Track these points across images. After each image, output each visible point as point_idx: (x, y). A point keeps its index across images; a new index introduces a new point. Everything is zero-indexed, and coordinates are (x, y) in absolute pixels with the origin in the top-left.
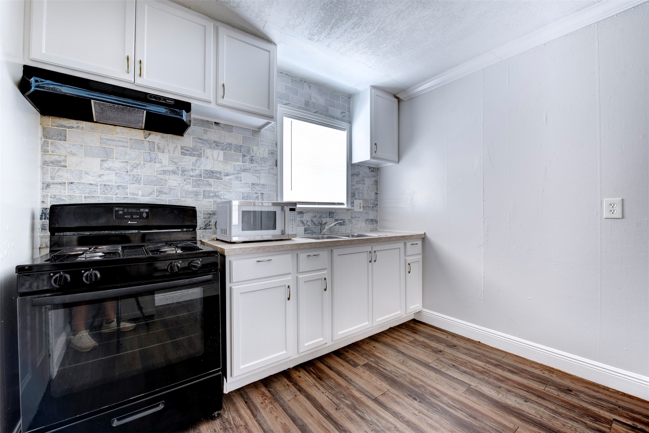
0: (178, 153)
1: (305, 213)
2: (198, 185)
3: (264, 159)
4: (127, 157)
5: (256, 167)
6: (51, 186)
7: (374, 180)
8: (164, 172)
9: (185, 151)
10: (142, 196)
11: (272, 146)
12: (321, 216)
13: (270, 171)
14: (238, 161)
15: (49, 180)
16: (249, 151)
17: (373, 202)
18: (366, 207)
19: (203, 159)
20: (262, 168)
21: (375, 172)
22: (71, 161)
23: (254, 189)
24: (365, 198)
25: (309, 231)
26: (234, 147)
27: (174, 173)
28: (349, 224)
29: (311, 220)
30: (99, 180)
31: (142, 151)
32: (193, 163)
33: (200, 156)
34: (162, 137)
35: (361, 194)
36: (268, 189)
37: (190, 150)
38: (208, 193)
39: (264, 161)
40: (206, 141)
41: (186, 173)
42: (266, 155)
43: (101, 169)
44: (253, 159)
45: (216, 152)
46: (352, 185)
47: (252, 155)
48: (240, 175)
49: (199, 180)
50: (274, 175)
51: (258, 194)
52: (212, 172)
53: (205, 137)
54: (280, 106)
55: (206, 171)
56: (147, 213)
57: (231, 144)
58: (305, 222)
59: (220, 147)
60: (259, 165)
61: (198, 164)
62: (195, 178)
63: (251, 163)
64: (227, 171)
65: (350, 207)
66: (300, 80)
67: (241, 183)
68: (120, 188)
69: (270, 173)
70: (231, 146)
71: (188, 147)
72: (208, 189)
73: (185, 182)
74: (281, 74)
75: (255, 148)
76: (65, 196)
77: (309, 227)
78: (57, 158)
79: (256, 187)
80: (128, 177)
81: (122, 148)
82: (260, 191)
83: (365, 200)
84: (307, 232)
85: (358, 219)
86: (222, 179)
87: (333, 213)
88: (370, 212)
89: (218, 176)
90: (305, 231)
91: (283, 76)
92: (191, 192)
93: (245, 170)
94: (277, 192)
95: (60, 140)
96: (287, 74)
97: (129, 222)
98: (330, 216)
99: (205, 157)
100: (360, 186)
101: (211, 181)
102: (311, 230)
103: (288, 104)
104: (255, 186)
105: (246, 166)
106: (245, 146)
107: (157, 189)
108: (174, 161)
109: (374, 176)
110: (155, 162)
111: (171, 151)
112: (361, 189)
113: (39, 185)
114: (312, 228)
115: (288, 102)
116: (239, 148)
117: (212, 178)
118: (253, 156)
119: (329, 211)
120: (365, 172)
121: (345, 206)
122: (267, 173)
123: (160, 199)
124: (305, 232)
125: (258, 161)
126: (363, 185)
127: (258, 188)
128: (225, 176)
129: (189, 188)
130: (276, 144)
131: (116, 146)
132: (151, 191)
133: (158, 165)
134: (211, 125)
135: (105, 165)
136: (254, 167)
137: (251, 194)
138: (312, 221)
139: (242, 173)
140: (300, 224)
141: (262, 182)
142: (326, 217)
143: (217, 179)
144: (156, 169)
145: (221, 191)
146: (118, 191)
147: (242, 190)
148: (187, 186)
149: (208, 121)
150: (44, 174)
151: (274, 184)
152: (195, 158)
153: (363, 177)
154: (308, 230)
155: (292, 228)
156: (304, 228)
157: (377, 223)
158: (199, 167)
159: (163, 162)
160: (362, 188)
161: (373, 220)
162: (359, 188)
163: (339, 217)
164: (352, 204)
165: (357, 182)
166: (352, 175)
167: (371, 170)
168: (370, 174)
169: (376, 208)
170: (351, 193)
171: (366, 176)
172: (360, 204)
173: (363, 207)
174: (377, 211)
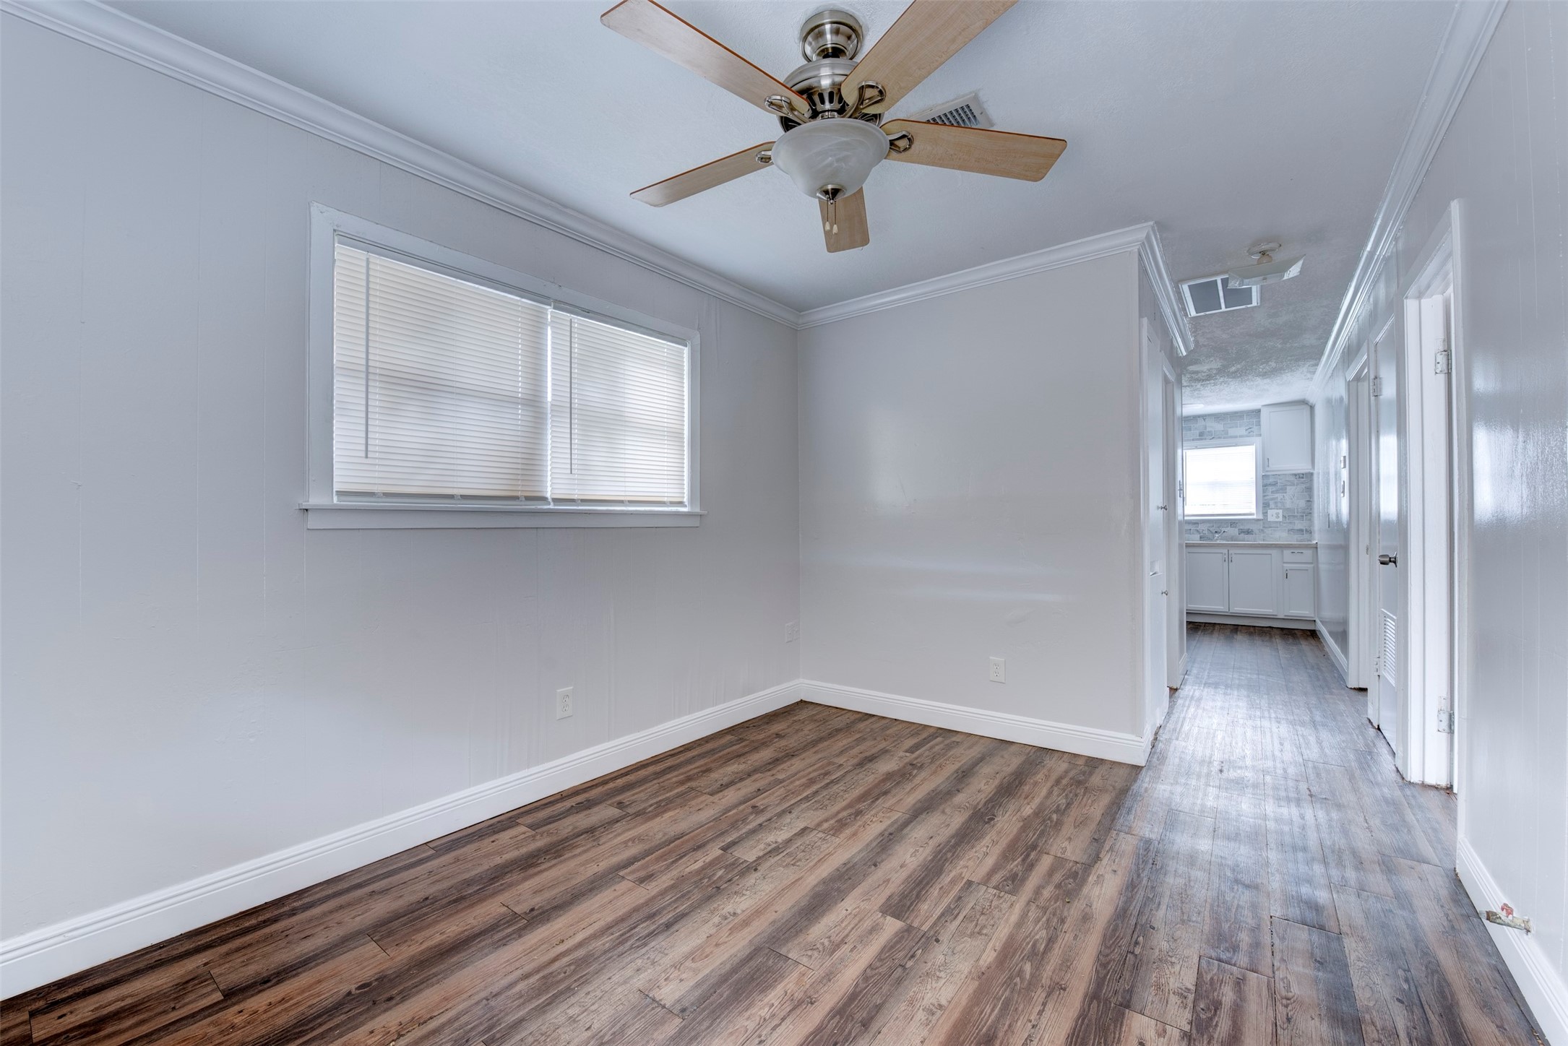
1: (1200, 523)
12: (1220, 526)
17: (1302, 511)
18: (1289, 516)
21: (1305, 479)
24: (1288, 507)
28: (1259, 532)
35: (1279, 503)
46: (1264, 496)
58: (1201, 531)
65: (1261, 517)
77: (1205, 535)
83: (1285, 510)
85: (1275, 529)
87: (1235, 523)
88: (1296, 522)
90: (1201, 538)
98: (1232, 526)
100: (1279, 496)
102: (1207, 537)
109: (1303, 483)
112: (1279, 498)
114: (1209, 535)
119: (1229, 522)
120: (1287, 480)
121: (1255, 517)
126: (1284, 494)
138: (1209, 529)
140: (1195, 532)
142: (1227, 527)
153: (1283, 486)
157: (1311, 533)
160: (1282, 497)
161: (1302, 530)
162: (1277, 498)
163: (1246, 527)
164: (1265, 514)
165: (1272, 492)
166: (1265, 486)
167: (1298, 477)
168: (1296, 482)
169: (1309, 517)
170: (1263, 504)
171: (1289, 483)
172: (1277, 514)
173: (1284, 517)
174: (1310, 520)
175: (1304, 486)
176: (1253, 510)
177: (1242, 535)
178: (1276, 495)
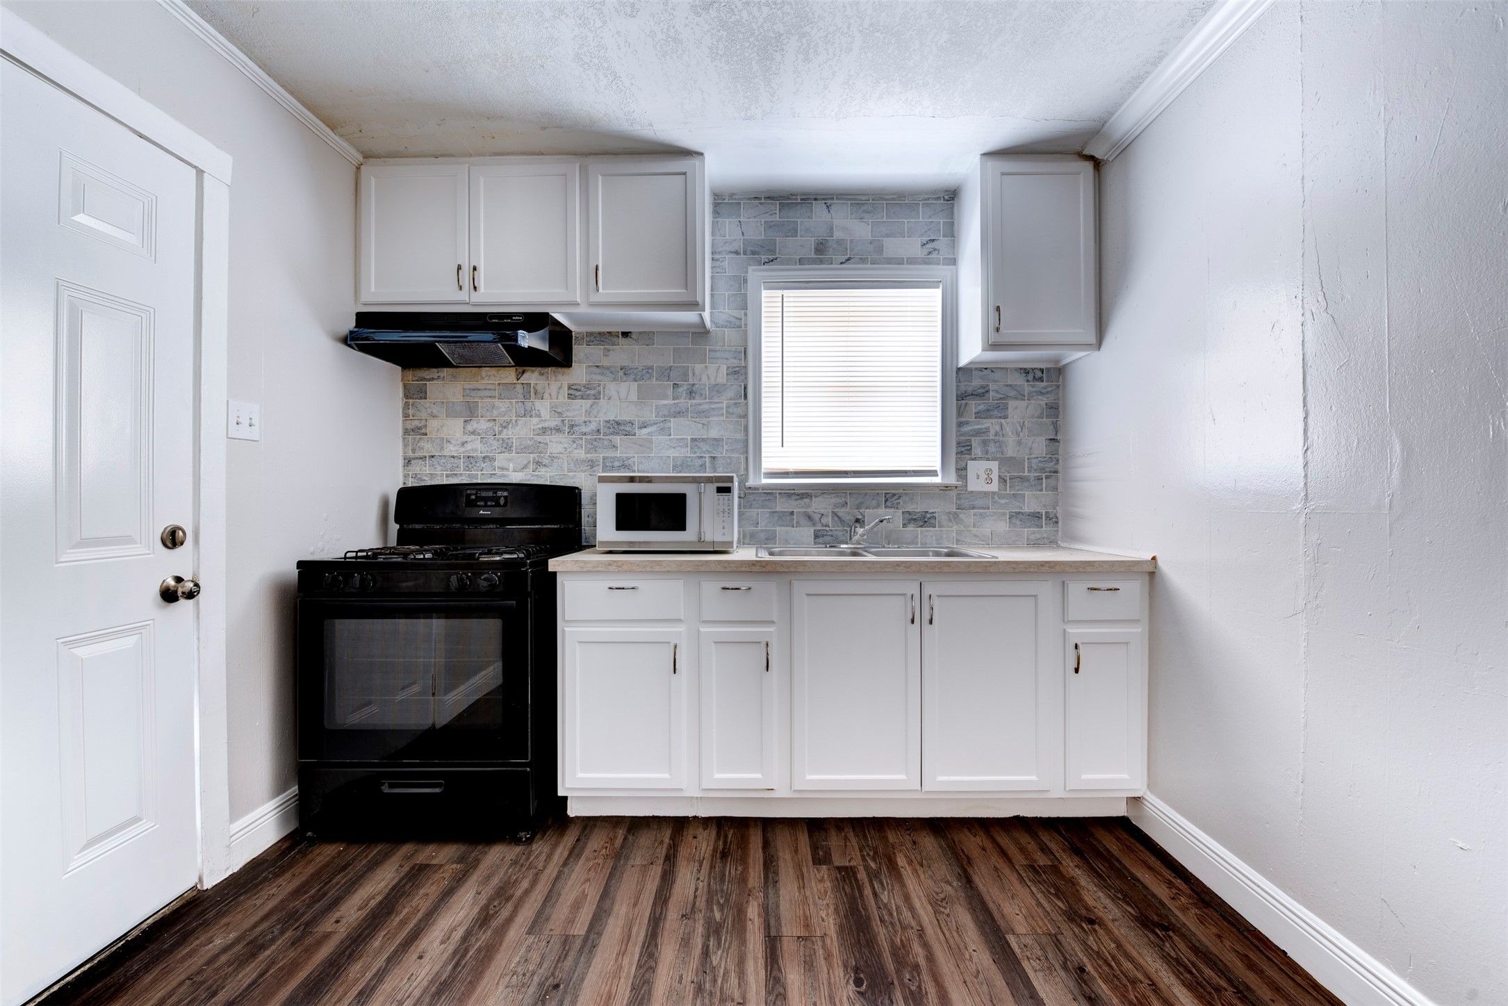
0: (563, 397)
1: (816, 497)
2: (595, 449)
3: (717, 389)
4: (495, 413)
5: (700, 405)
6: (412, 462)
7: (1043, 403)
8: (544, 431)
9: (574, 392)
10: (514, 471)
11: (735, 358)
12: (861, 503)
13: (731, 411)
14: (665, 397)
15: (410, 454)
16: (685, 376)
17: (1041, 465)
18: (1010, 479)
19: (602, 402)
20: (713, 406)
21: (1048, 381)
22: (433, 424)
23: (697, 450)
24: (1009, 454)
25: (827, 539)
26: (657, 372)
27: (558, 430)
28: (950, 524)
29: (833, 512)
30: (462, 449)
31: (514, 401)
32: (586, 411)
33: (597, 397)
34: (541, 374)
35: (992, 444)
36: (726, 447)
37: (583, 389)
38: (611, 462)
39: (717, 391)
40: (608, 368)
41: (576, 428)
42: (722, 378)
43: (465, 433)
44: (694, 389)
45: (623, 387)
46: (960, 425)
47: (691, 382)
48: (667, 425)
49: (595, 440)
50: (740, 417)
51: (704, 459)
52: (618, 423)
53: (605, 362)
54: (754, 270)
55: (607, 422)
56: (505, 498)
57: (651, 368)
58: (817, 517)
59: (632, 376)
60: (707, 401)
61: (595, 412)
62: (589, 437)
63: (690, 399)
64: (643, 419)
65: (952, 480)
66: (802, 199)
67: (671, 440)
68: (487, 460)
69: (730, 413)
70: (650, 371)
71: (579, 385)
72: (610, 454)
73: (575, 445)
74: (757, 202)
75: (699, 367)
76: (426, 475)
77: (827, 529)
78: (417, 423)
79: (701, 444)
80: (495, 443)
81: (489, 400)
82: (709, 452)
83: (1005, 462)
84: (821, 540)
85: (981, 511)
86: (634, 435)
87: (896, 497)
88: (1026, 493)
89: (627, 429)
90: (816, 536)
91: (760, 203)
92: (583, 461)
93: (678, 414)
94: (747, 452)
95: (421, 398)
96: (769, 198)
97: (481, 512)
98: (889, 504)
99: (606, 398)
100: (991, 425)
101: (617, 439)
102: (832, 536)
103: (772, 261)
104: (698, 444)
105: (681, 405)
106: (678, 367)
107: (534, 459)
108: (558, 410)
109: (1044, 391)
110: (531, 416)
111: (554, 394)
112: (992, 432)
113: (401, 462)
114: (836, 530)
115: (771, 257)
116: (666, 373)
117: (617, 434)
118: (693, 385)
119: (884, 492)
120: (1007, 385)
121: (937, 480)
122: (723, 415)
123: (537, 476)
124: (817, 540)
125: (703, 392)
126: (1003, 421)
127: (705, 447)
128: (640, 428)
129: (581, 454)
130: (745, 352)
131: (482, 398)
132: (526, 462)
133: (535, 420)
134: (615, 339)
135: (469, 428)
136: (696, 405)
137: (689, 460)
138: (836, 515)
139: (672, 419)
140: (803, 521)
141: (714, 433)
142: (878, 506)
143: (626, 435)
144: (532, 427)
145: (634, 457)
146: (483, 465)
147: (672, 453)
148: (576, 451)
149: (610, 332)
150: (405, 446)
151: (740, 436)
152: (590, 402)
153: (1001, 399)
154: (823, 536)
155: (724, 528)
156: (812, 530)
157: (1057, 522)
158: (595, 417)
159: (542, 414)
160: (998, 428)
161: (1039, 515)
162: (987, 429)
163: (918, 507)
164: (962, 471)
165: (978, 415)
166: (961, 397)
167: (1030, 377)
168: (1027, 388)
169: (1052, 482)
170: (958, 444)
171: (1012, 393)
172: (989, 472)
173: (1002, 480)
174: (1055, 489)
175: (1043, 401)
176: (937, 465)
177: (911, 528)
178: (986, 423)
